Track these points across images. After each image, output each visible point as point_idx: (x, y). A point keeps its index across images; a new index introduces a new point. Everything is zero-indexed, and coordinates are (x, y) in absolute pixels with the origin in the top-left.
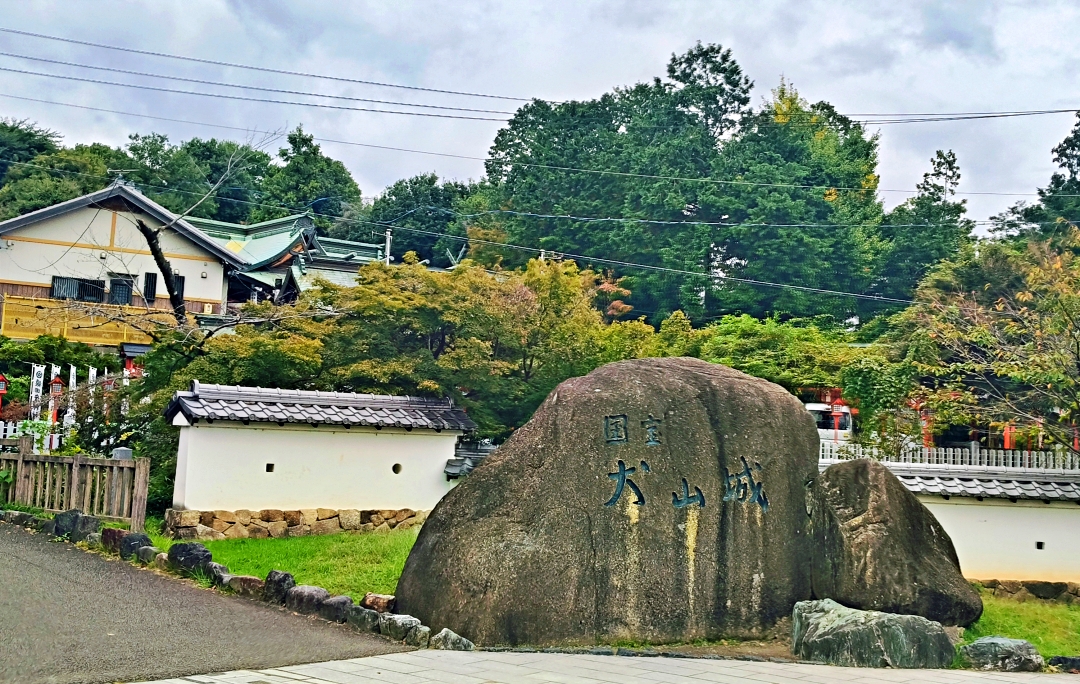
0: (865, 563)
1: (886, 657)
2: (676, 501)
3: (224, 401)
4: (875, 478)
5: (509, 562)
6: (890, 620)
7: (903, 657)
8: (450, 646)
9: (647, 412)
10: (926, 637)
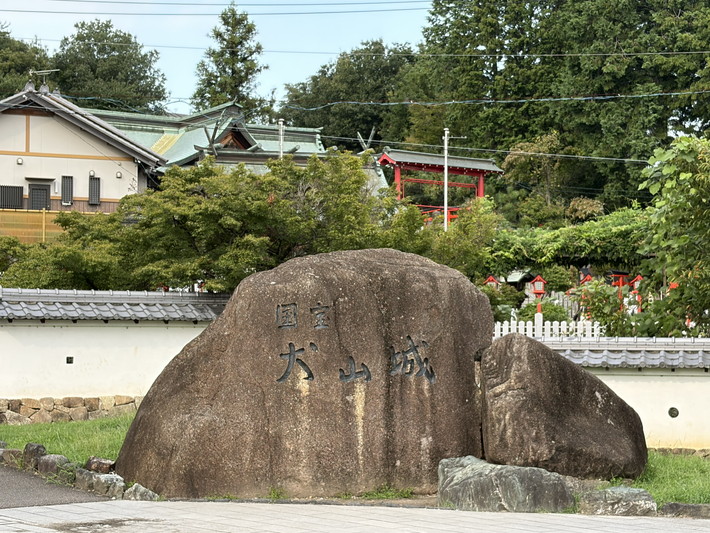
0: (505, 425)
1: (503, 503)
2: (344, 377)
3: (25, 302)
4: (519, 351)
5: (190, 430)
6: (507, 472)
7: (519, 502)
8: (138, 498)
9: (317, 300)
10: (541, 486)
